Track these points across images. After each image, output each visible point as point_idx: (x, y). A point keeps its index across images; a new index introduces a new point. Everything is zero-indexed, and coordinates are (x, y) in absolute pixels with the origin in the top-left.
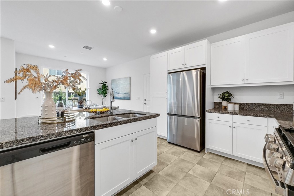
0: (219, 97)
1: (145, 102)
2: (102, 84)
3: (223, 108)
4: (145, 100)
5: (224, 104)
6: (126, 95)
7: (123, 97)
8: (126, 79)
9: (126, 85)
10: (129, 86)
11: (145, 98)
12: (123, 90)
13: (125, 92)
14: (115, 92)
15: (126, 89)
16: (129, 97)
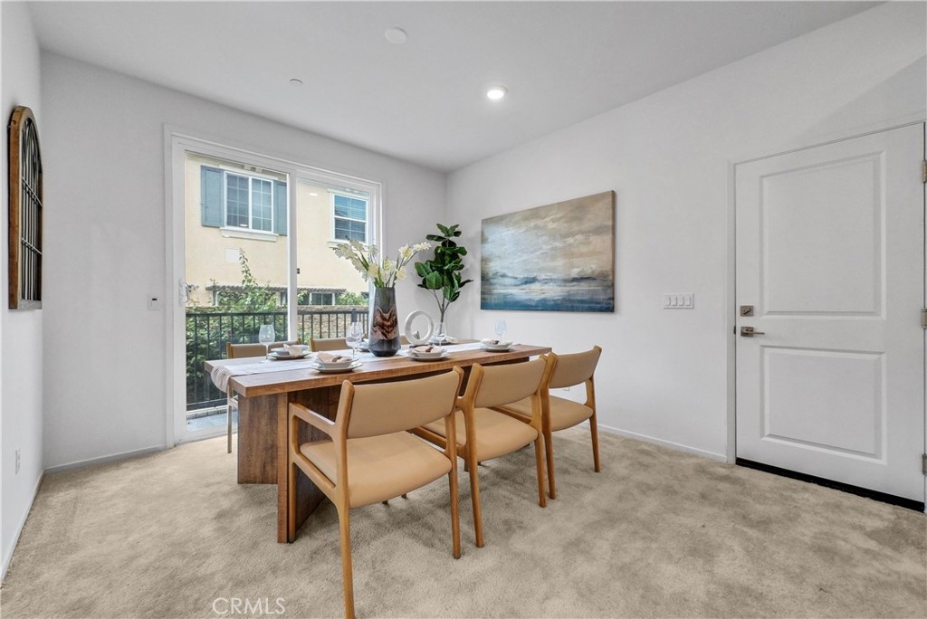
1: (744, 322)
2: (439, 238)
4: (748, 312)
6: (584, 287)
7: (564, 300)
8: (579, 208)
9: (586, 233)
10: (608, 238)
11: (742, 302)
12: (560, 267)
13: (575, 273)
14: (504, 276)
15: (582, 255)
16: (602, 297)
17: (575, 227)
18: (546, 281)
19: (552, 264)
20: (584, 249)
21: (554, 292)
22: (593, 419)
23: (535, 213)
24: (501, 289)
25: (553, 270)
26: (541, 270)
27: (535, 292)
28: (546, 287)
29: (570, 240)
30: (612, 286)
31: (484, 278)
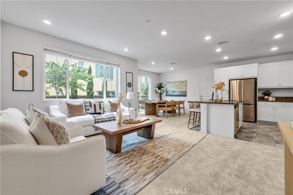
0: (263, 94)
1: (201, 98)
2: (159, 85)
3: (265, 99)
4: (201, 96)
5: (266, 97)
6: (182, 93)
7: (180, 95)
8: (182, 82)
9: (183, 86)
10: (186, 87)
11: (201, 95)
12: (179, 90)
13: (181, 91)
14: (170, 91)
15: (182, 89)
16: (185, 94)
17: (181, 85)
18: (177, 92)
19: (177, 90)
20: (182, 88)
21: (178, 94)
22: (184, 109)
23: (175, 82)
24: (169, 93)
25: (178, 91)
26: (176, 90)
27: (175, 94)
28: (177, 93)
29: (180, 86)
30: (186, 93)
31: (166, 91)
